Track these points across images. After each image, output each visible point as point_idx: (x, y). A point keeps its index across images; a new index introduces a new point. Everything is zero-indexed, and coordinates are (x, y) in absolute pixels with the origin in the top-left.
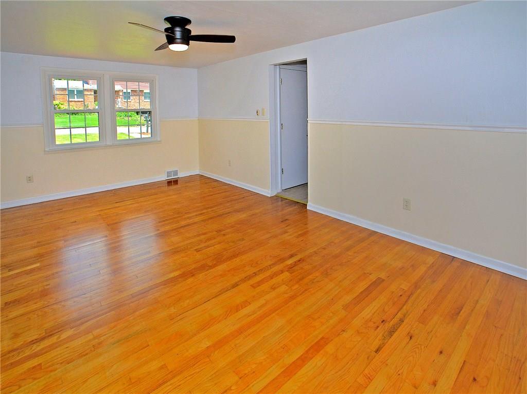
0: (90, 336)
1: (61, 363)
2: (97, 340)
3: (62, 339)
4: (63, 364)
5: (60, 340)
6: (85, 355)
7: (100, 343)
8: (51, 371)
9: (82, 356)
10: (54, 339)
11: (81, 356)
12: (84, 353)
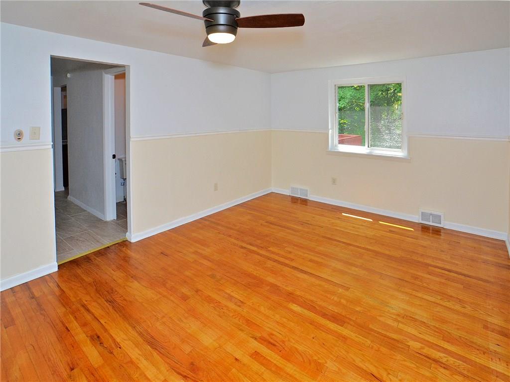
0: (401, 326)
1: (429, 327)
2: (399, 319)
3: (421, 345)
4: (429, 325)
5: (423, 345)
6: (412, 318)
7: (399, 315)
8: (437, 328)
9: (414, 318)
10: (427, 351)
11: (415, 320)
12: (411, 319)
